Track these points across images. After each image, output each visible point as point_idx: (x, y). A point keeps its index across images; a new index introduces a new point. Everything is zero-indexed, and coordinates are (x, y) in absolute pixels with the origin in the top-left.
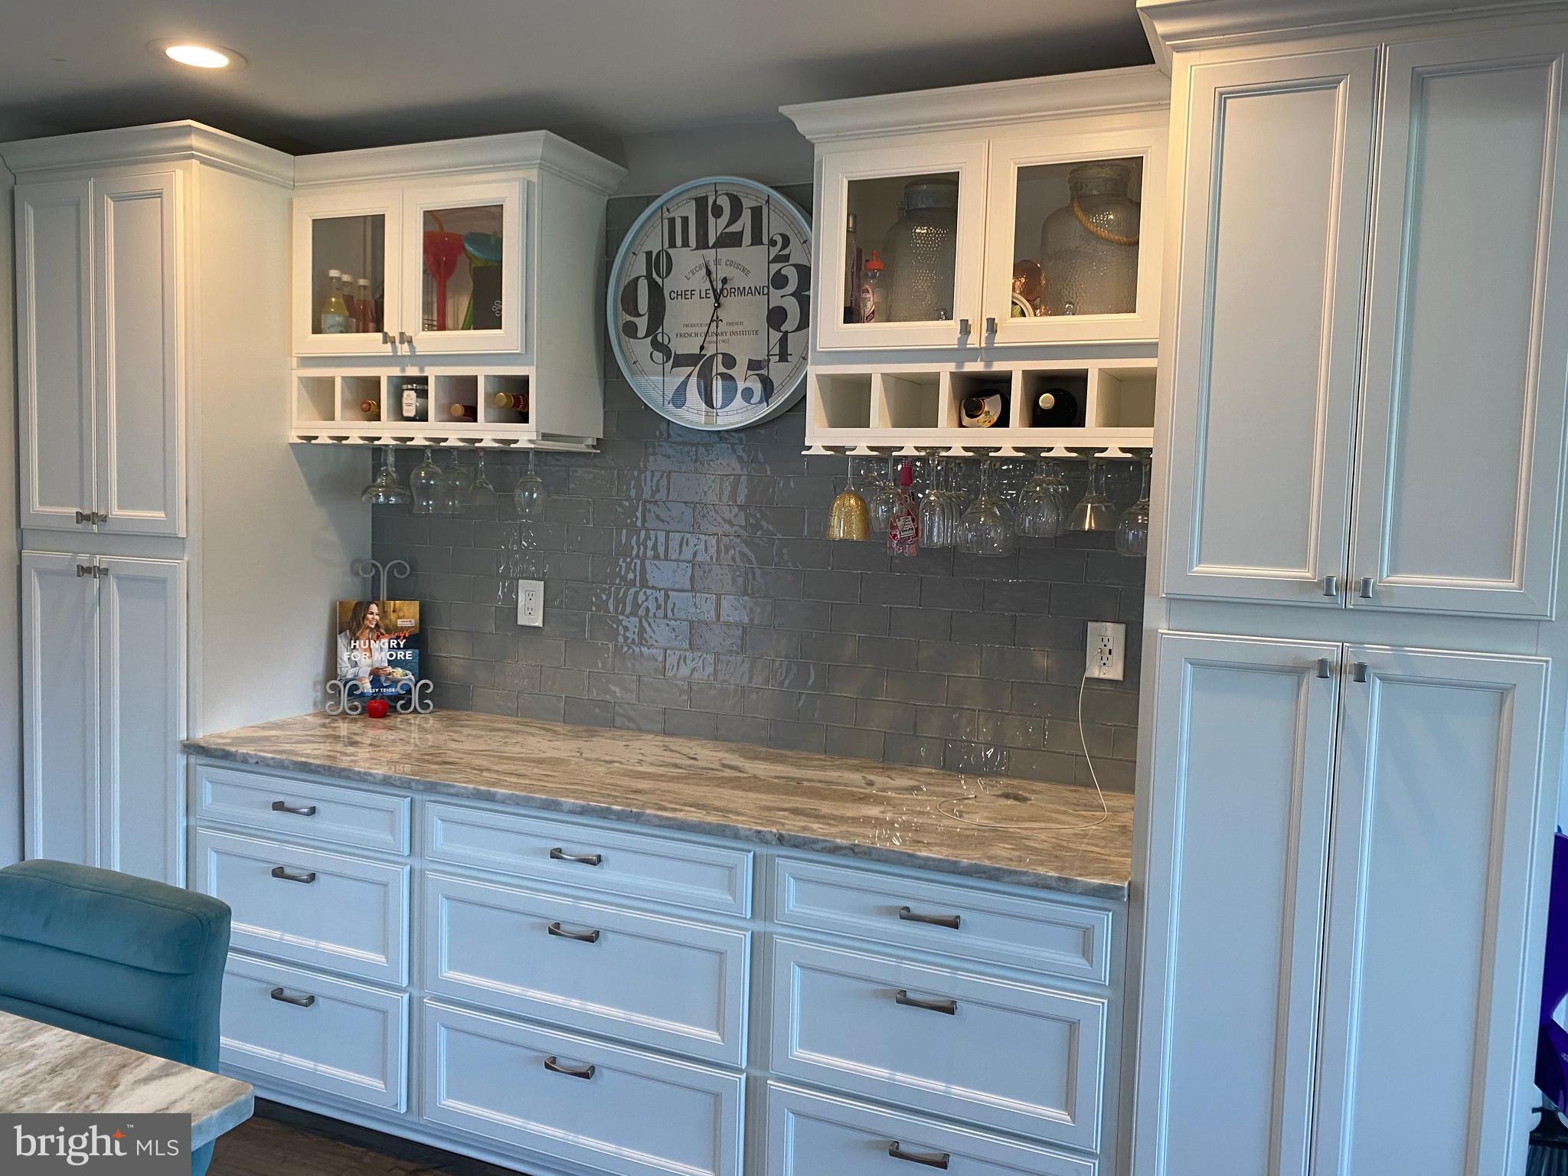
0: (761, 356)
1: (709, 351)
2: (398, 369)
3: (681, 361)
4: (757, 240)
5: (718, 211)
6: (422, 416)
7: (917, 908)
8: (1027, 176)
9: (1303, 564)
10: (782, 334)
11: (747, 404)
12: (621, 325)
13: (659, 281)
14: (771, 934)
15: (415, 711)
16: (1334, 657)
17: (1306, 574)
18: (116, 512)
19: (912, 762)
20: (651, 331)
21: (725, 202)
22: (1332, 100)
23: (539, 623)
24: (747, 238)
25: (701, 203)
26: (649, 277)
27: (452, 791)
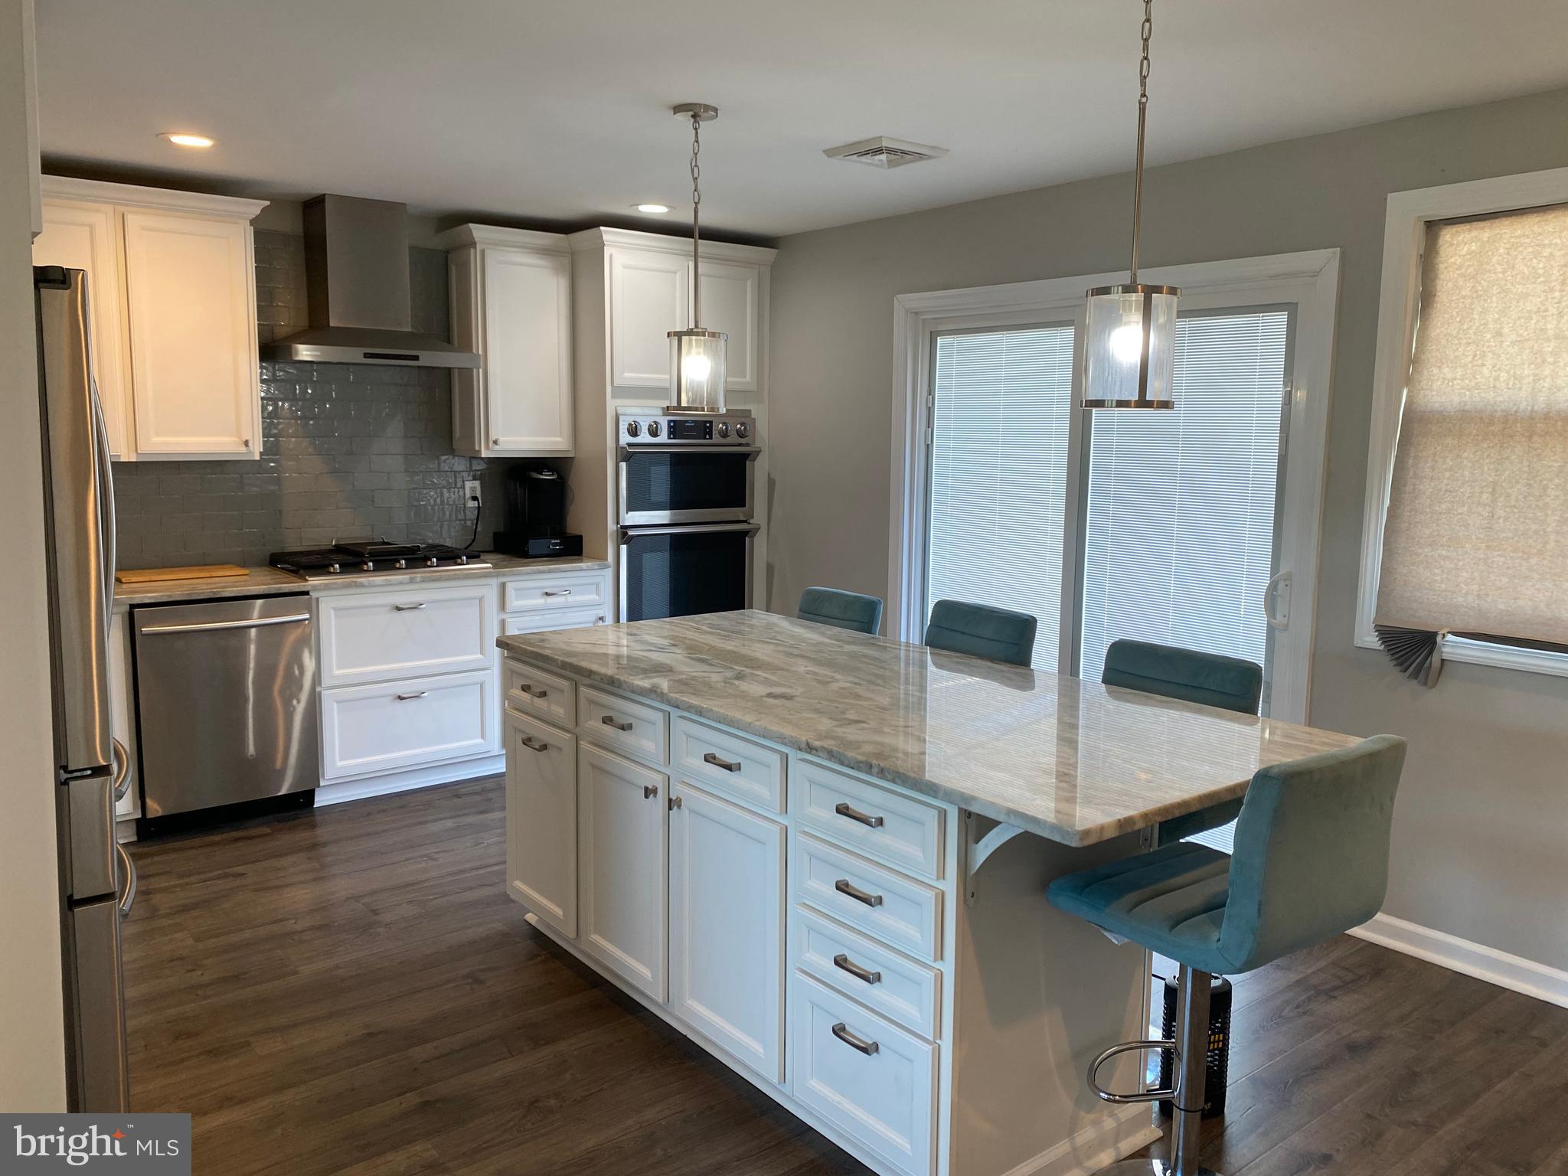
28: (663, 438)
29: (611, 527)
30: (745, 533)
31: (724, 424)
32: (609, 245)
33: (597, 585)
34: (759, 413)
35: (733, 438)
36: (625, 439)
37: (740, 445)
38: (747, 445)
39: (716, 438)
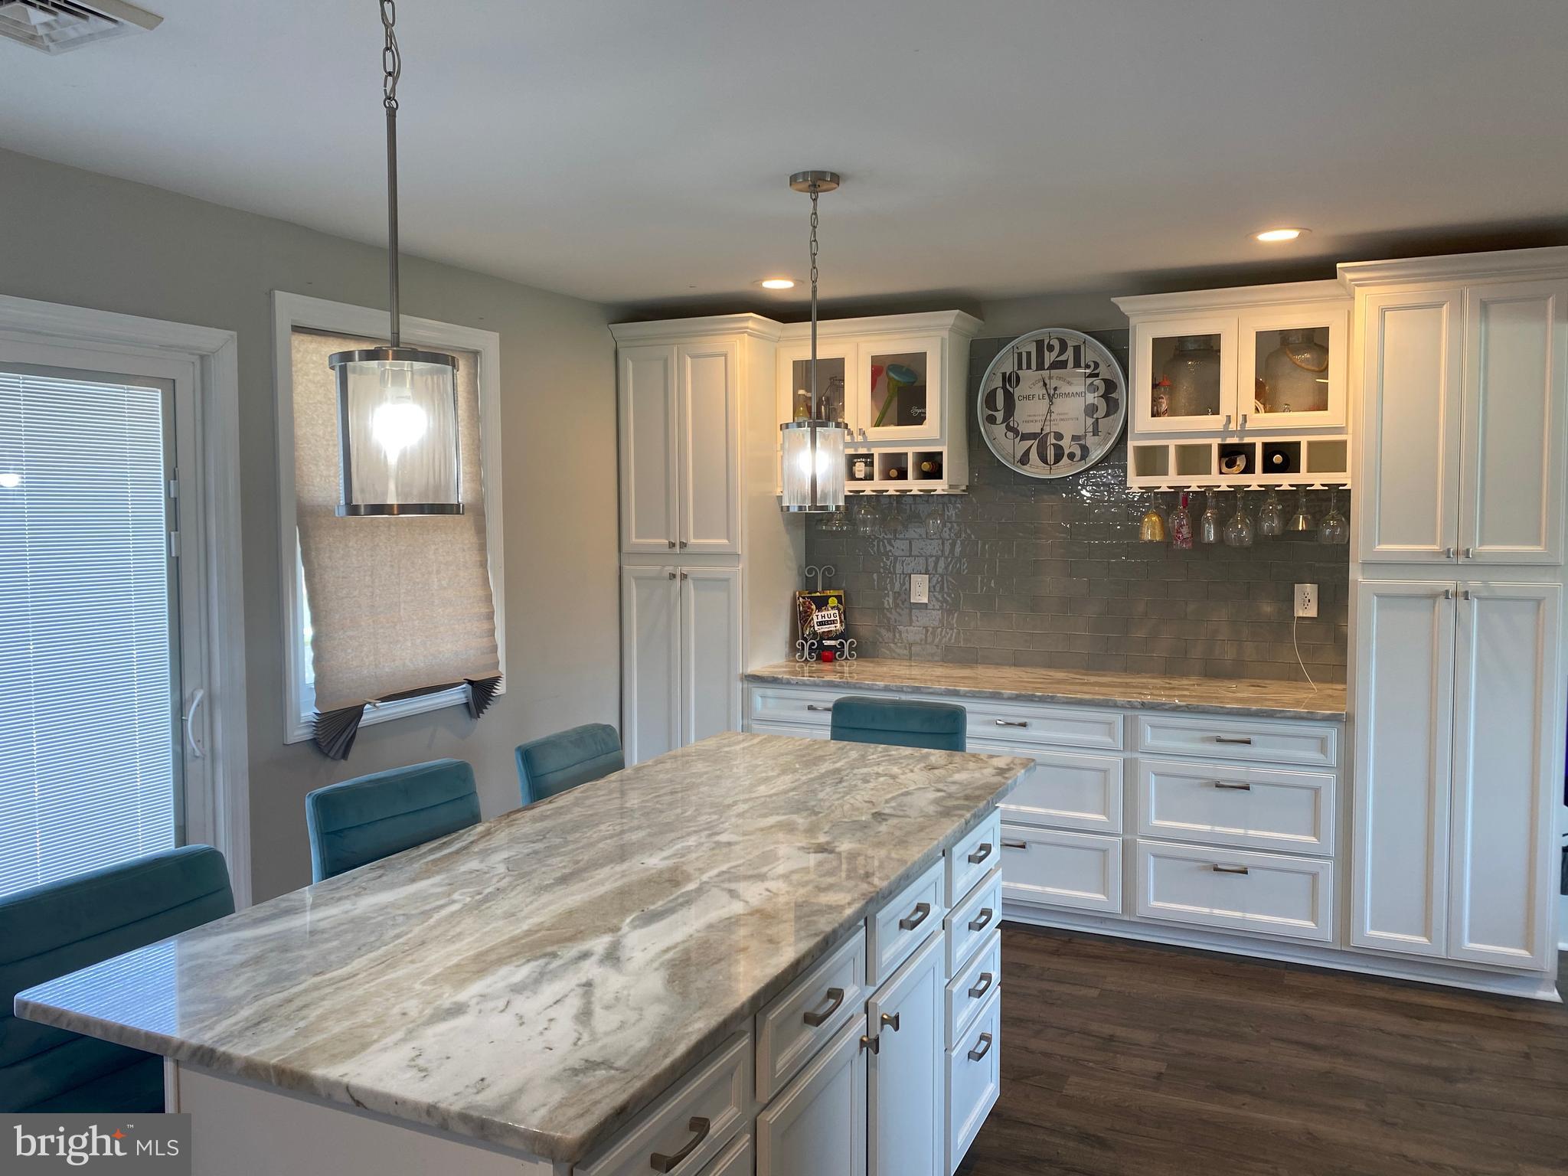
0: (1081, 433)
1: (1047, 430)
2: (853, 449)
3: (1025, 437)
4: (1077, 365)
5: (1051, 348)
6: (869, 477)
7: (1224, 736)
8: (1261, 336)
9: (1434, 543)
10: (1094, 420)
11: (1070, 462)
12: (985, 417)
13: (1011, 390)
14: (1136, 759)
15: (846, 659)
16: (1452, 590)
17: (1436, 548)
18: (692, 541)
19: (1184, 674)
20: (1006, 419)
21: (1056, 344)
22: (1440, 313)
23: (926, 601)
24: (1071, 364)
25: (1040, 344)
26: (1004, 387)
27: (931, 690)
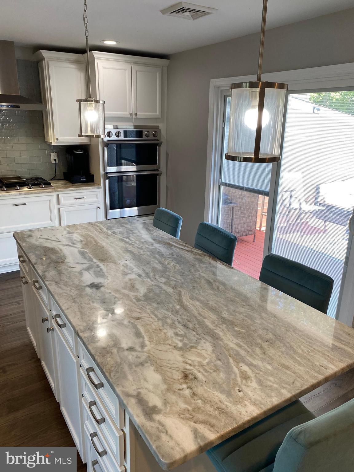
28: (122, 138)
29: (102, 172)
30: (157, 175)
31: (148, 132)
32: (97, 59)
33: (97, 195)
34: (163, 127)
35: (151, 137)
36: (106, 139)
37: (155, 140)
38: (157, 140)
39: (144, 137)
